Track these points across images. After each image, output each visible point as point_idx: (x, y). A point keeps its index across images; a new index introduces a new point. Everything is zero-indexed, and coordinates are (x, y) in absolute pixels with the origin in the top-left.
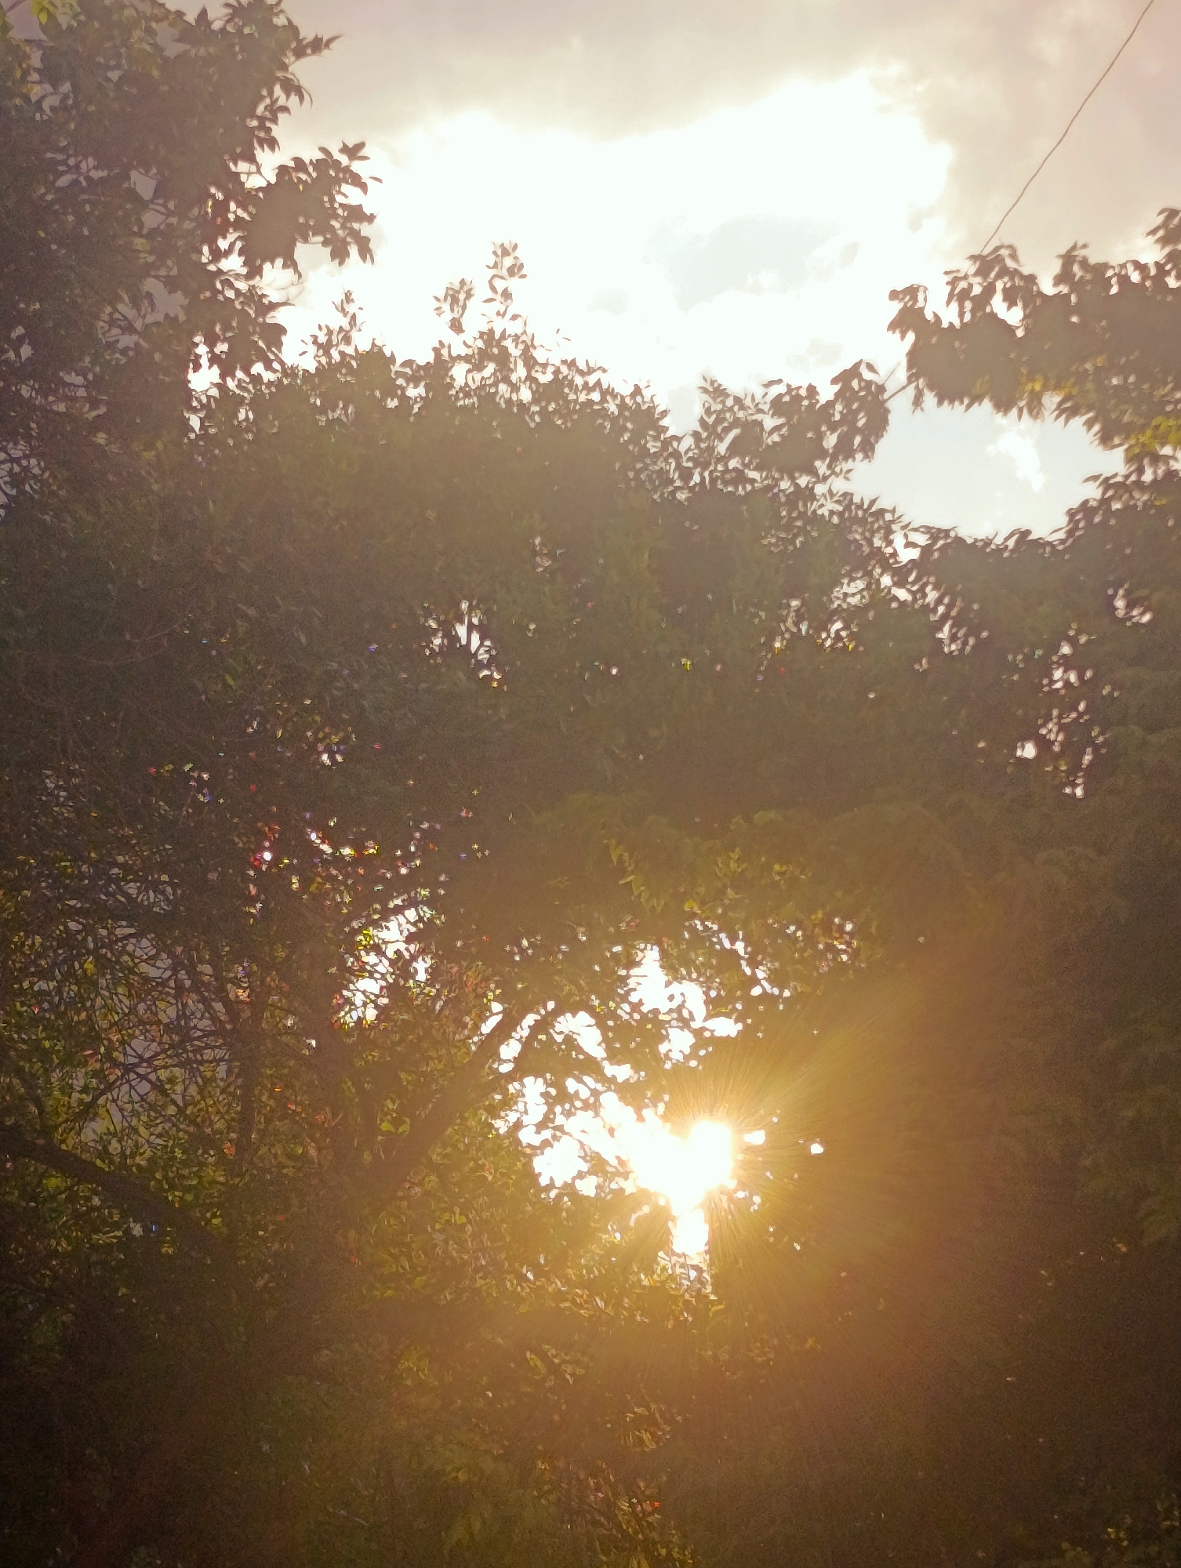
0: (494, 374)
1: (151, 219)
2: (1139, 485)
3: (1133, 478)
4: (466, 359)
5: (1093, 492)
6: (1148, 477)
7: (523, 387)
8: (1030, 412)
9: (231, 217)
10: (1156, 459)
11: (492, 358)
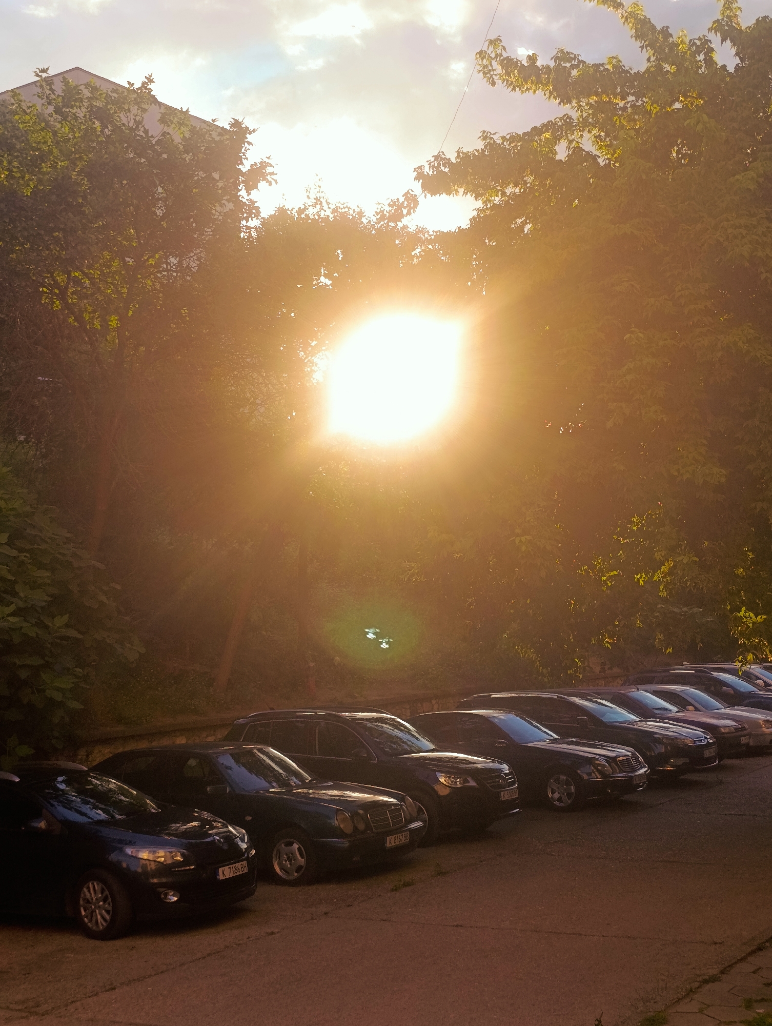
1: (220, 184)
2: (487, 209)
3: (485, 207)
5: (475, 213)
6: (489, 206)
8: (456, 194)
9: (241, 180)
10: (490, 201)
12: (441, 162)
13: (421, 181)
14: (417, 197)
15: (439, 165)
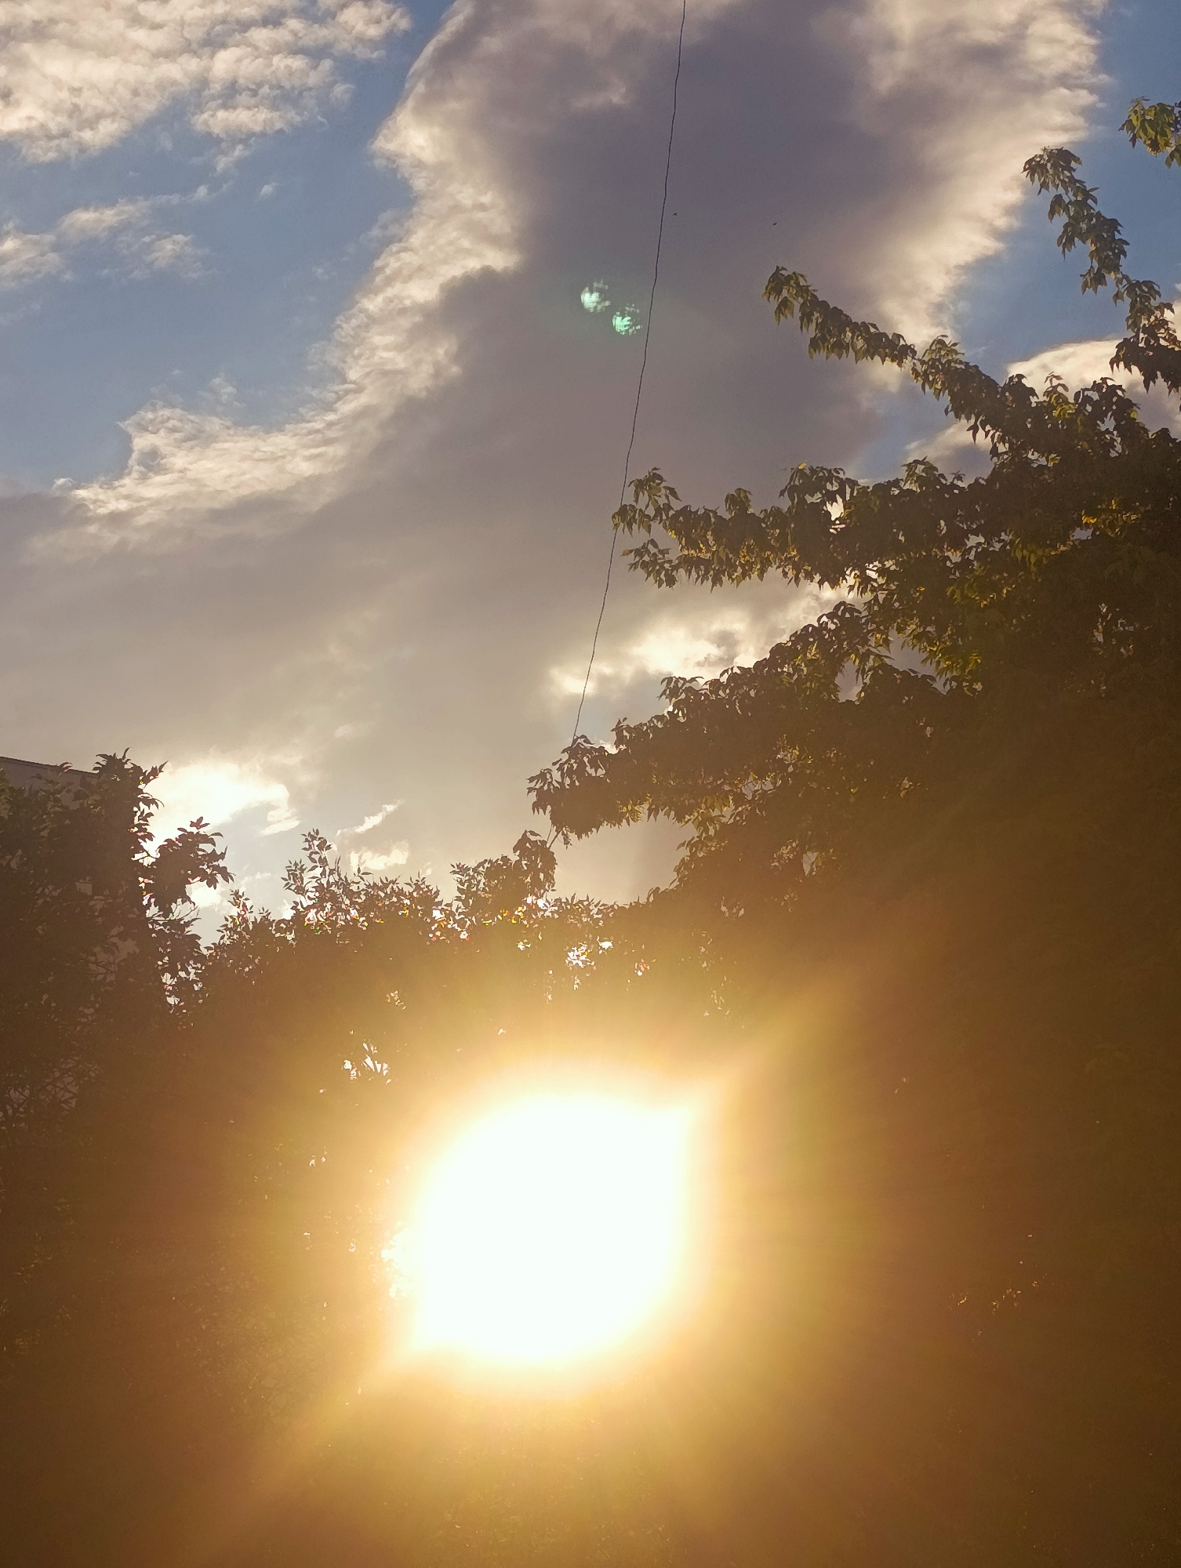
1: (98, 904)
2: (708, 838)
3: (704, 835)
8: (633, 820)
15: (582, 764)
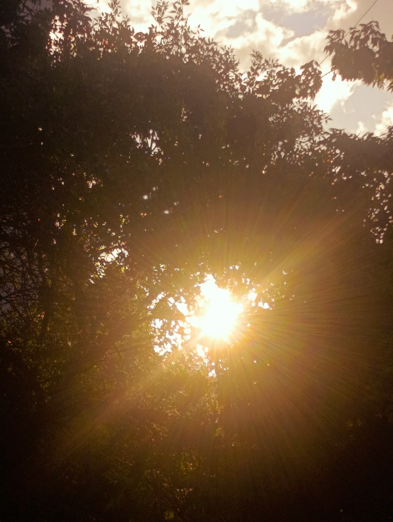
0: (172, 41)
4: (162, 33)
7: (183, 47)
8: (378, 85)
11: (172, 34)
12: (371, 37)
13: (334, 54)
14: (322, 75)
15: (367, 38)
